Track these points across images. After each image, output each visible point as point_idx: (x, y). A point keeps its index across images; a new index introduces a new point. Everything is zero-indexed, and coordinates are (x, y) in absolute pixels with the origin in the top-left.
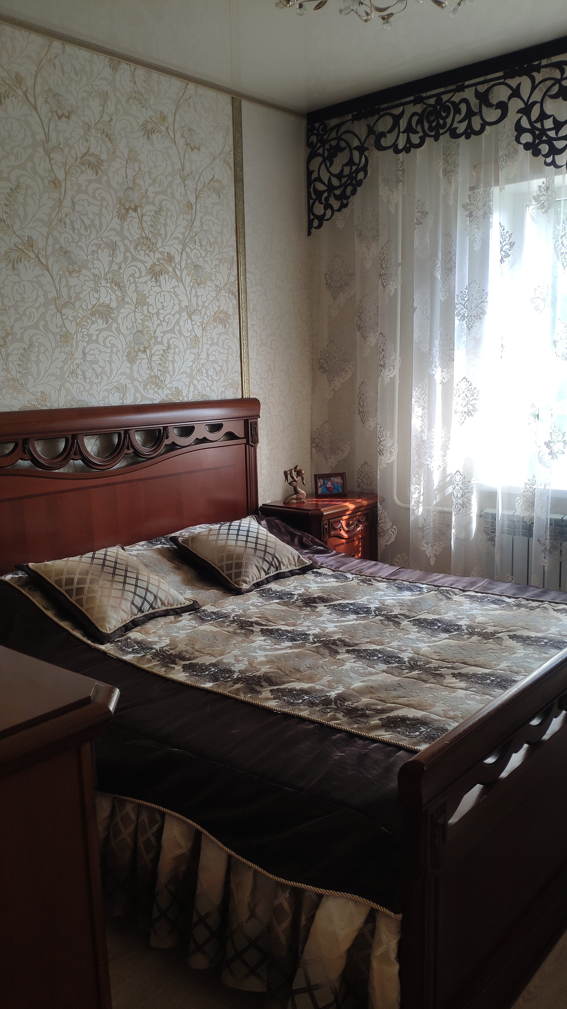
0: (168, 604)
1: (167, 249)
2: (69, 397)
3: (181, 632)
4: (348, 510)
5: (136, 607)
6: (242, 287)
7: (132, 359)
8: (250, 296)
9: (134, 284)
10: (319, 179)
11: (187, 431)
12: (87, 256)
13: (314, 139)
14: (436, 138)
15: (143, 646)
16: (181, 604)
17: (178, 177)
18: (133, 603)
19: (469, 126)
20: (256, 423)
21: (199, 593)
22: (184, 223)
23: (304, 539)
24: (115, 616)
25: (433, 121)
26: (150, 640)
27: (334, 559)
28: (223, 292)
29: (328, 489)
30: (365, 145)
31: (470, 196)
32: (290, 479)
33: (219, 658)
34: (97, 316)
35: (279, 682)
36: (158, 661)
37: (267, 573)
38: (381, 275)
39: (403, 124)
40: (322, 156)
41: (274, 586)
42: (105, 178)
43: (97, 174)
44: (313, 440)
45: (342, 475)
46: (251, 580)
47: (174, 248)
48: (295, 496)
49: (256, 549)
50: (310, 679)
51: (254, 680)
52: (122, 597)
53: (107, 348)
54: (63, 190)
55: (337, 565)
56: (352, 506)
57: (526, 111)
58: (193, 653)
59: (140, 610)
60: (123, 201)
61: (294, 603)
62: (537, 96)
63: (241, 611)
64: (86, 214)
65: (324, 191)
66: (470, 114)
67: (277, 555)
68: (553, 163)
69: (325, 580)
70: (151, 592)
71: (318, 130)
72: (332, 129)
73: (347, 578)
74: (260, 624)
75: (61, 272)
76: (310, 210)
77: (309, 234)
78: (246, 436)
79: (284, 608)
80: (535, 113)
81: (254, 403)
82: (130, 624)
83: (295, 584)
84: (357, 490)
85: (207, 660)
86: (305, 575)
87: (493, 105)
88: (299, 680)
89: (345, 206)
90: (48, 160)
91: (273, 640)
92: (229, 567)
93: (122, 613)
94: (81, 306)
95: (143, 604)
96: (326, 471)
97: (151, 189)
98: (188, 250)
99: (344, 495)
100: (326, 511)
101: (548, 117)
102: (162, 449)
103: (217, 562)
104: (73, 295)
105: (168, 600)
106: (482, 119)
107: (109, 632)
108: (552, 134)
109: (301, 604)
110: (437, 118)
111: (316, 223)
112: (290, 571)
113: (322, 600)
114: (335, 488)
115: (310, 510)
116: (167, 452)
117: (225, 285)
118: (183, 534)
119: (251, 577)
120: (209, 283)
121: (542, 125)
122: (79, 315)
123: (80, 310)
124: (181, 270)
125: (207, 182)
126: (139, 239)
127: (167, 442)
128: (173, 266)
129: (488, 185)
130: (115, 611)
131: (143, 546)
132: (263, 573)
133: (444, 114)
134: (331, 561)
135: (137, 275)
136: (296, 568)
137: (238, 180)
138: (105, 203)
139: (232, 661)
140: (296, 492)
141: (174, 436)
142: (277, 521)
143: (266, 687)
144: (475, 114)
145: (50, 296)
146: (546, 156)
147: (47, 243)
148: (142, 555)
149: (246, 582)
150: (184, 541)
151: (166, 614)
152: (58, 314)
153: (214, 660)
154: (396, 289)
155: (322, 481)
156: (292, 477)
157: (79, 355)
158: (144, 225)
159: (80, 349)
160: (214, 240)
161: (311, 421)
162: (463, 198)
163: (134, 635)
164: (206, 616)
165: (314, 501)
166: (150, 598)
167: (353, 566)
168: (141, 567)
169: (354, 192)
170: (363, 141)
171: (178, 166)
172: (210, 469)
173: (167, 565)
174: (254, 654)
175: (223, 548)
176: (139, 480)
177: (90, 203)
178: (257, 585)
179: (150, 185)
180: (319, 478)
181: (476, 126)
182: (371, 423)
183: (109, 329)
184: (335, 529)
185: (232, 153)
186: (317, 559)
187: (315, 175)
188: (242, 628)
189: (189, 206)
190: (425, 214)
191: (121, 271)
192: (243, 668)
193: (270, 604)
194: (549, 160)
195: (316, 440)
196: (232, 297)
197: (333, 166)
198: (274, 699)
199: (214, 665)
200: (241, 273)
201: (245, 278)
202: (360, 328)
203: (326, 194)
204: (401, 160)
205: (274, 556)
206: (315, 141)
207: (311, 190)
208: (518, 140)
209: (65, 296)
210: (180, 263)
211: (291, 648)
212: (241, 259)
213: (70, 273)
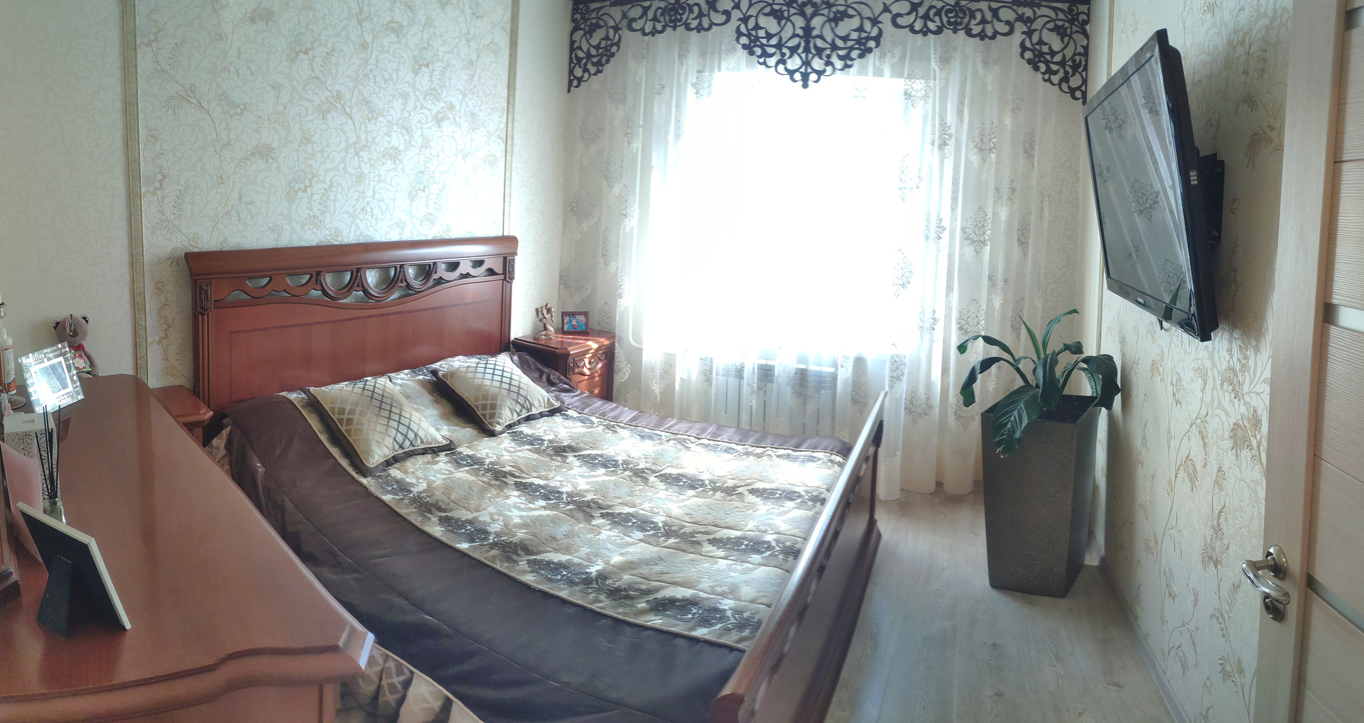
0: (427, 442)
1: (450, 99)
2: (358, 233)
3: (438, 476)
4: (591, 349)
5: (398, 443)
6: (509, 133)
7: (412, 197)
8: (517, 141)
9: (420, 130)
10: (580, 48)
11: (453, 266)
12: (384, 105)
13: (578, 16)
14: (675, 28)
15: (402, 487)
16: (439, 443)
17: (464, 39)
18: (395, 440)
19: (700, 24)
20: (514, 260)
21: (455, 430)
22: (466, 77)
23: (552, 376)
24: (378, 451)
25: (672, 16)
26: (408, 480)
27: (578, 400)
28: (493, 137)
29: (573, 326)
30: (619, 26)
31: (697, 78)
32: (541, 316)
33: (476, 514)
34: (387, 158)
35: (535, 551)
36: (416, 508)
37: (519, 415)
38: (627, 134)
39: (650, 14)
40: (584, 30)
41: (525, 429)
42: (404, 40)
43: (398, 37)
44: (561, 277)
45: (586, 314)
46: (504, 422)
47: (455, 98)
48: (544, 333)
49: (509, 390)
50: (567, 550)
51: (510, 547)
52: (386, 433)
53: (393, 187)
54: (369, 50)
55: (582, 407)
56: (594, 346)
57: (745, 20)
58: (449, 504)
59: (401, 447)
60: (418, 59)
61: (544, 450)
62: (753, 12)
63: (495, 458)
64: (386, 70)
65: (583, 58)
66: (701, 15)
67: (529, 398)
68: (764, 63)
69: (573, 425)
70: (412, 430)
71: (581, 10)
72: (594, 10)
73: (592, 423)
74: (515, 477)
75: (362, 120)
76: (571, 71)
77: (569, 91)
78: (504, 273)
79: (535, 456)
80: (751, 23)
81: (512, 241)
82: (392, 459)
83: (545, 428)
84: (598, 328)
85: (464, 515)
86: (554, 417)
87: (719, 12)
88: (556, 550)
89: (599, 71)
90: (359, 28)
91: (528, 497)
92: (484, 407)
93: (385, 449)
94: (375, 150)
95: (404, 440)
96: (571, 309)
97: (442, 49)
98: (467, 99)
99: (586, 333)
100: (572, 350)
101: (762, 28)
102: (431, 283)
103: (473, 401)
104: (370, 139)
105: (427, 439)
106: (710, 20)
107: (371, 467)
108: (764, 41)
109: (552, 453)
110: (675, 14)
111: (575, 83)
112: (540, 413)
113: (572, 449)
114: (579, 326)
115: (557, 349)
116: (434, 286)
117: (495, 131)
118: (442, 366)
119: (504, 418)
120: (482, 129)
121: (757, 33)
122: (373, 157)
123: (375, 153)
124: (460, 117)
125: (487, 43)
126: (428, 90)
127: (435, 276)
128: (454, 113)
129: (712, 70)
130: (379, 446)
131: (407, 374)
132: (515, 415)
133: (681, 12)
134: (576, 401)
135: (423, 122)
136: (545, 410)
137: (513, 44)
138: (402, 60)
139: (488, 519)
140: (545, 329)
141: (442, 271)
142: (528, 357)
143: (522, 556)
144: (705, 15)
145: (351, 141)
146: (760, 57)
147: (352, 96)
148: (406, 385)
149: (499, 424)
150: (444, 375)
151: (424, 452)
152: (356, 157)
153: (470, 516)
154: (638, 147)
155: (568, 318)
156: (543, 315)
157: (369, 193)
158: (434, 78)
159: (371, 188)
160: (489, 92)
161: (561, 259)
162: (692, 78)
163: (395, 472)
164: (462, 459)
165: (560, 337)
166: (411, 435)
167: (597, 408)
168: (404, 401)
169: (608, 62)
170: (617, 22)
171: (465, 31)
172: (470, 303)
173: (427, 398)
174: (509, 513)
175: (480, 387)
176: (408, 312)
177: (390, 61)
178: (510, 426)
179: (441, 45)
180: (566, 315)
181: (706, 25)
182: (612, 267)
183: (395, 170)
184: (578, 367)
185: (510, 22)
186: (564, 398)
187: (576, 45)
188: (496, 478)
189: (471, 63)
190: (663, 86)
191: (411, 118)
192: (499, 530)
193: (522, 451)
194: (762, 60)
195: (564, 278)
196: (501, 142)
197: (592, 39)
198: (532, 572)
199: (470, 522)
200: (510, 122)
201: (513, 126)
202: (607, 178)
203: (584, 61)
204: (646, 41)
205: (526, 399)
206: (579, 19)
207: (573, 56)
208: (737, 40)
209: (363, 141)
210: (459, 111)
211: (545, 508)
212: (511, 109)
213: (369, 120)
